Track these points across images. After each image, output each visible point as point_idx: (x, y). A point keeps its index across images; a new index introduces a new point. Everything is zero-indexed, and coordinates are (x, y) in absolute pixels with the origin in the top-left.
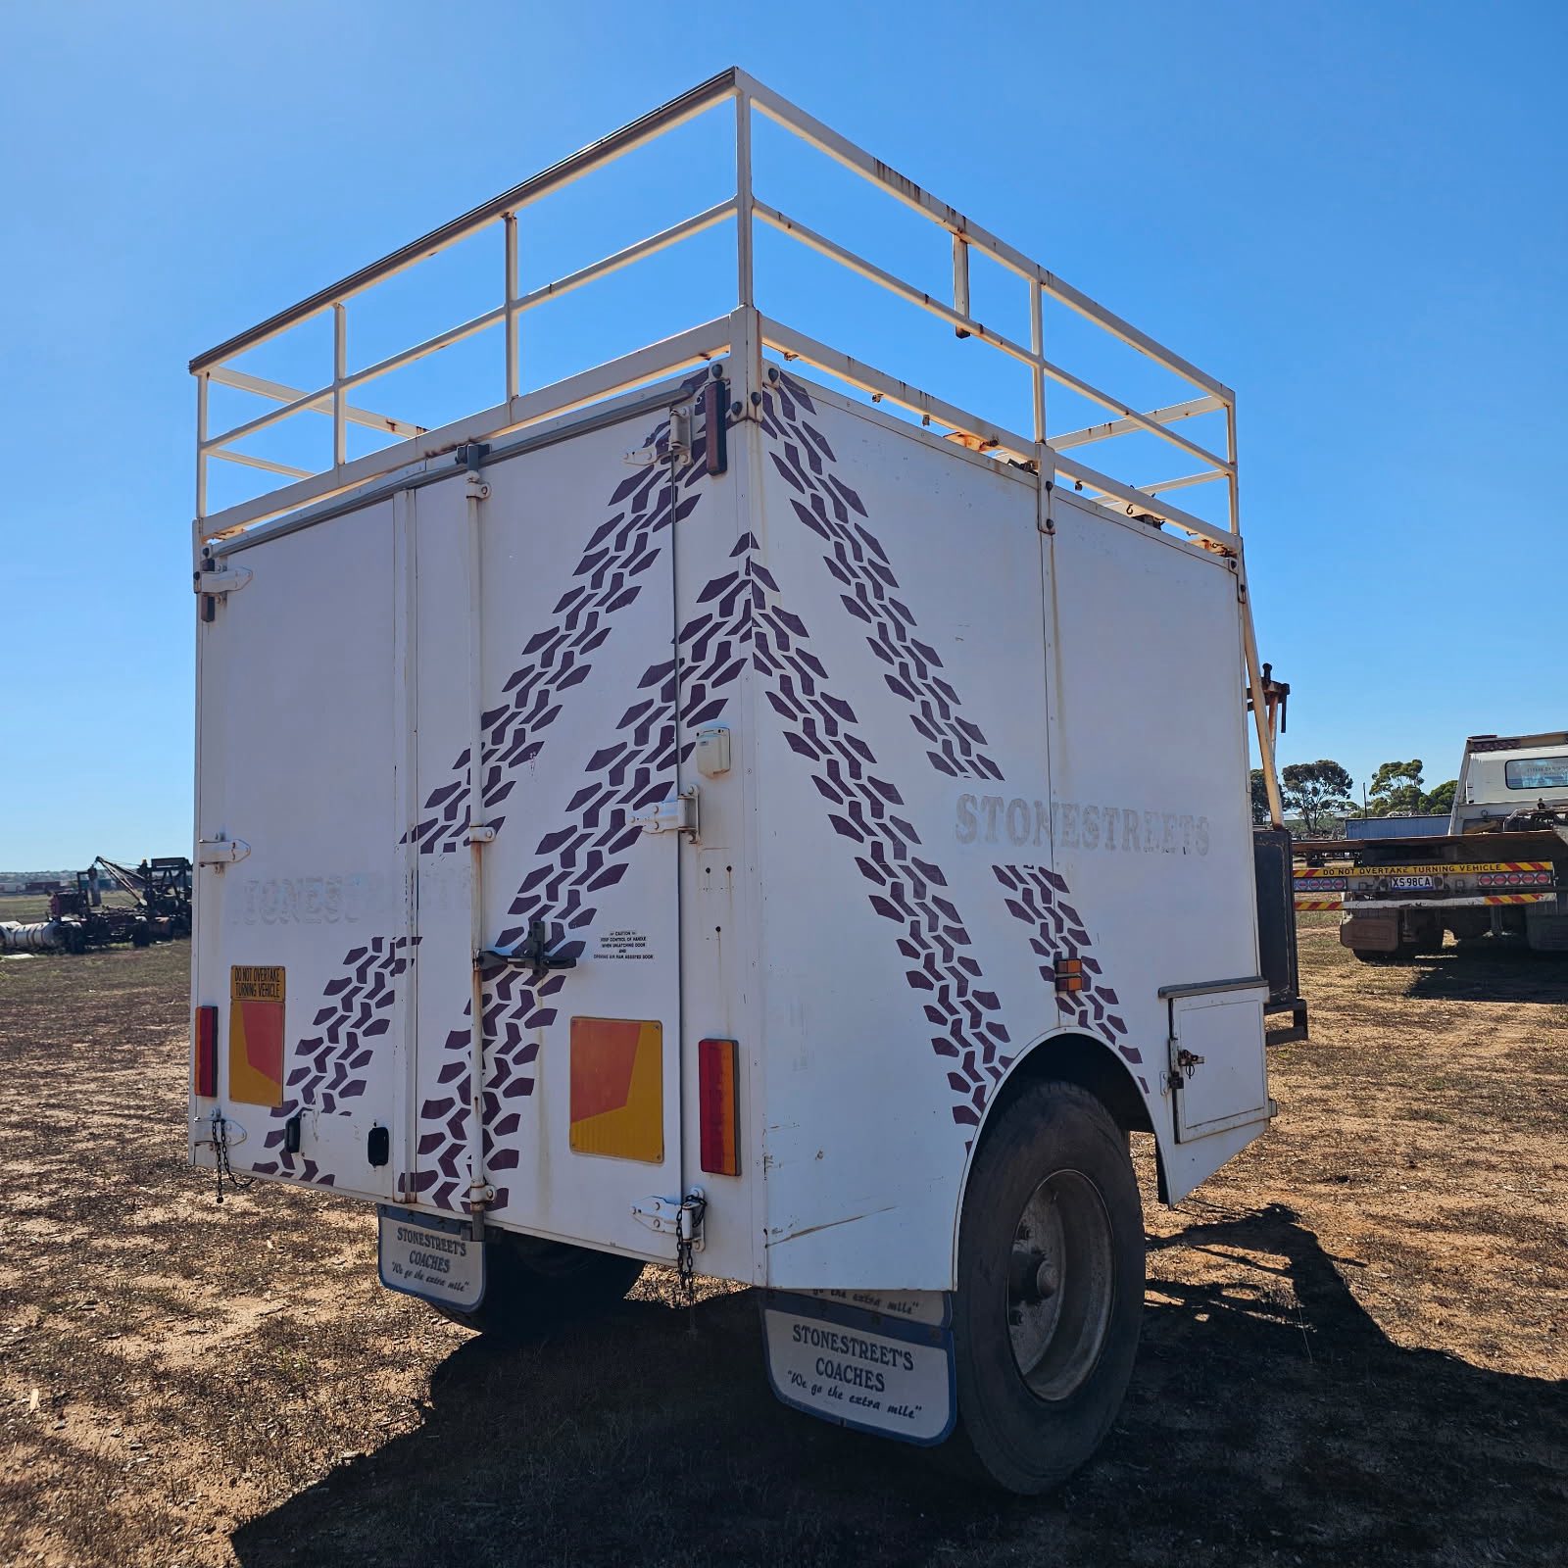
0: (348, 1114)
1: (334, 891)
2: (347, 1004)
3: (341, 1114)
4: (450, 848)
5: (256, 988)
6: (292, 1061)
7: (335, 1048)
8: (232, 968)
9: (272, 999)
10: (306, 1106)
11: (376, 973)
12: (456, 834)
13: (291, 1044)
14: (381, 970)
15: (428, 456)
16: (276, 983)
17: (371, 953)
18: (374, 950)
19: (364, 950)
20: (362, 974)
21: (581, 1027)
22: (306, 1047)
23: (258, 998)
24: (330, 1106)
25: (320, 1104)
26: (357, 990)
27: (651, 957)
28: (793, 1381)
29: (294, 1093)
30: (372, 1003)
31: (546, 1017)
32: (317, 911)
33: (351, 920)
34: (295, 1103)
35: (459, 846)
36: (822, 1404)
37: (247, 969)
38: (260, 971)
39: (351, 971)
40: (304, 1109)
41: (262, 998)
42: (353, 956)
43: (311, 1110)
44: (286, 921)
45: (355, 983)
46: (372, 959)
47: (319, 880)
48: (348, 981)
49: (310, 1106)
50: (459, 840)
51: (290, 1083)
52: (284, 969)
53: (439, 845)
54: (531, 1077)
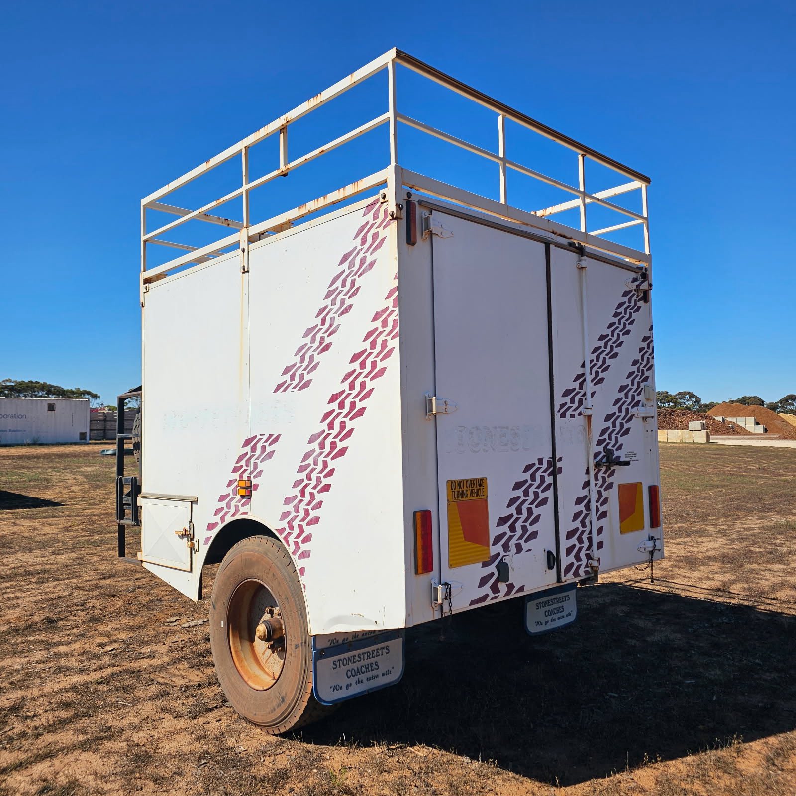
0: (530, 550)
1: (516, 434)
2: (526, 493)
3: (526, 551)
4: (572, 416)
5: (468, 492)
6: (494, 531)
7: (521, 518)
8: (448, 481)
9: (480, 497)
10: (506, 554)
11: (541, 476)
12: (575, 410)
13: (493, 520)
14: (543, 474)
15: (553, 232)
16: (482, 488)
17: (537, 466)
18: (539, 464)
19: (534, 465)
20: (533, 477)
21: (620, 487)
22: (502, 521)
23: (469, 498)
24: (519, 548)
25: (513, 549)
26: (531, 485)
27: (638, 460)
28: (537, 625)
29: (498, 549)
30: (539, 490)
31: (610, 486)
32: (506, 445)
33: (526, 449)
34: (499, 554)
35: (576, 416)
36: (551, 626)
37: (460, 483)
38: (470, 482)
39: (527, 476)
40: (504, 556)
41: (472, 498)
42: (528, 468)
43: (508, 555)
44: (487, 451)
45: (530, 482)
46: (538, 469)
47: (507, 428)
48: (526, 481)
49: (508, 553)
50: (576, 413)
51: (494, 544)
52: (486, 478)
53: (568, 414)
54: (606, 510)
